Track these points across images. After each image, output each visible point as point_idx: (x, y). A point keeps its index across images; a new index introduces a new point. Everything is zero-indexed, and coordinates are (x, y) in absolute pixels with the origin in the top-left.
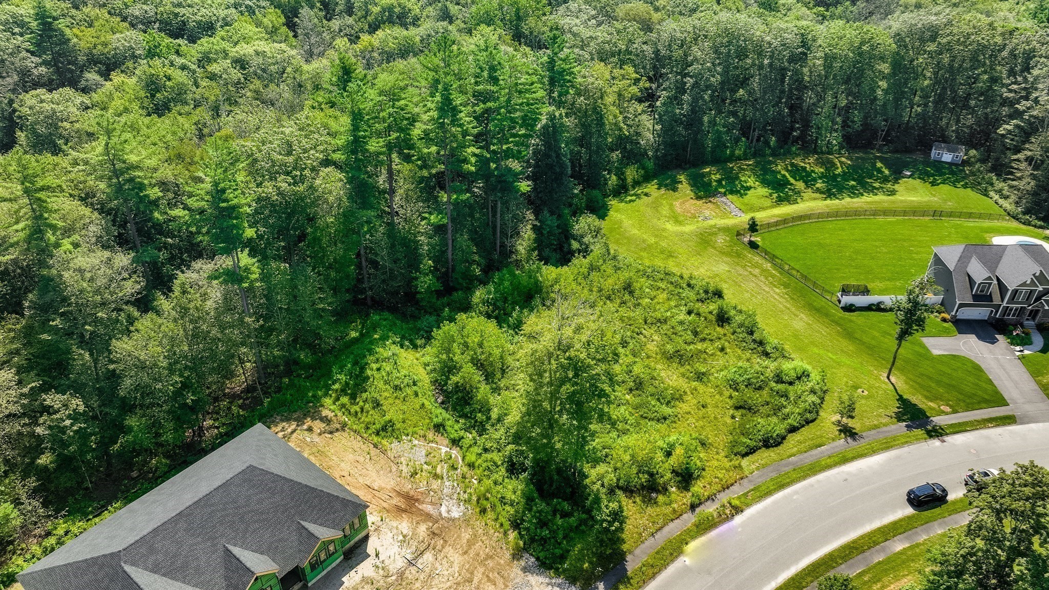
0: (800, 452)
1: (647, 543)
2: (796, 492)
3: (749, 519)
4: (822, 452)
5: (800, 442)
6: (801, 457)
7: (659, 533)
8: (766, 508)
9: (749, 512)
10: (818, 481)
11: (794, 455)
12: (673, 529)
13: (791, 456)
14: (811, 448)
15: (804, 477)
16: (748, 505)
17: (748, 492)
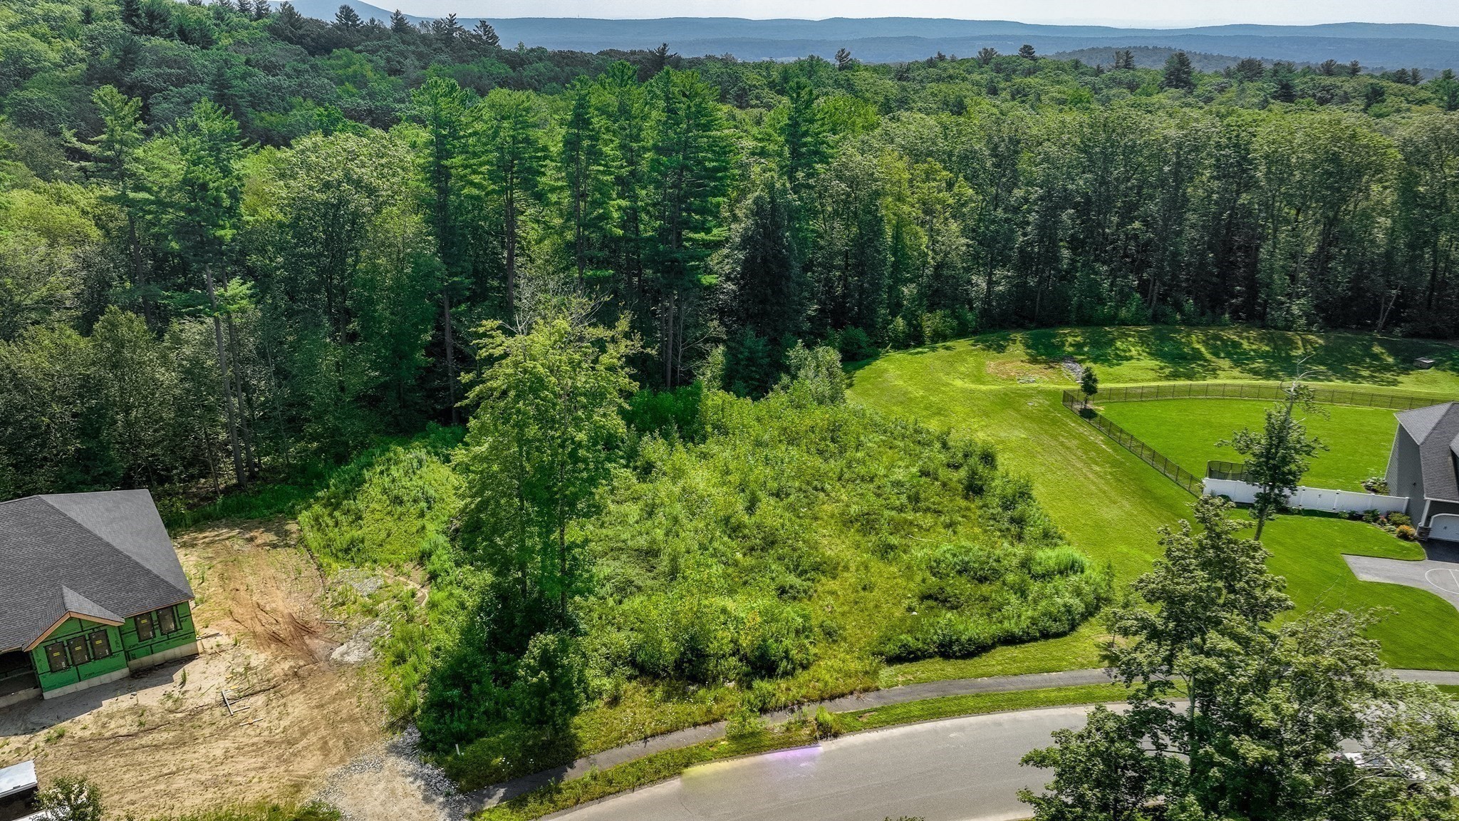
0: (1004, 674)
1: (627, 748)
2: (961, 729)
3: (840, 749)
4: (1051, 680)
5: (1014, 660)
6: (1003, 680)
7: (658, 739)
8: (885, 740)
9: (847, 740)
10: (1016, 721)
11: (990, 676)
12: (688, 738)
13: (982, 676)
14: (1030, 671)
15: (990, 710)
16: (852, 730)
17: (865, 712)
